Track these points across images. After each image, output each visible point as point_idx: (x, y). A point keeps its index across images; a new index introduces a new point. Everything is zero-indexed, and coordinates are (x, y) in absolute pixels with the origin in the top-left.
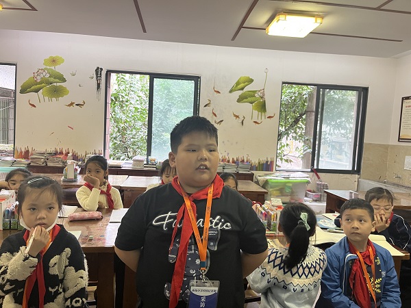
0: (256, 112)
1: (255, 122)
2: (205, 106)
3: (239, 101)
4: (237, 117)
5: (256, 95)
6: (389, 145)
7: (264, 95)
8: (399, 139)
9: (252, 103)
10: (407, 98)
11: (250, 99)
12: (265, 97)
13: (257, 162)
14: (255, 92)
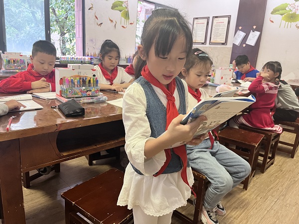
0: (123, 19)
1: (123, 26)
2: (89, 9)
3: (112, 8)
4: (112, 21)
5: (123, 5)
7: (128, 6)
9: (120, 11)
10: (197, 18)
11: (119, 8)
12: (129, 7)
13: (124, 57)
14: (122, 2)
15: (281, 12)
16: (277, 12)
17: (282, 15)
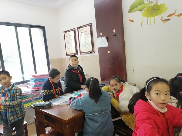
6: (62, 59)
8: (67, 54)
10: (66, 32)
15: (139, 7)
16: (135, 9)
17: (141, 11)
